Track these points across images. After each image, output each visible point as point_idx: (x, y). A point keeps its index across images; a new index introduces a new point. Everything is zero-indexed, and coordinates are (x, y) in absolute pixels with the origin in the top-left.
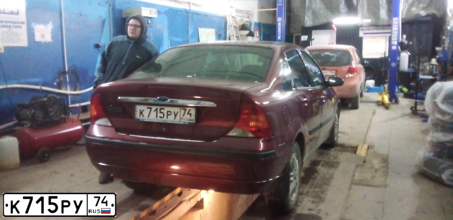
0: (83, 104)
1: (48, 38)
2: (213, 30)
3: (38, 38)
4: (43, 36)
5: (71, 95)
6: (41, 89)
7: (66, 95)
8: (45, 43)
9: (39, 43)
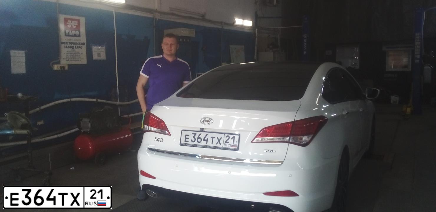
0: (130, 115)
1: (103, 57)
2: (243, 46)
3: (95, 57)
4: (99, 55)
5: (120, 105)
6: (97, 101)
7: (116, 106)
8: (100, 60)
9: (96, 61)
